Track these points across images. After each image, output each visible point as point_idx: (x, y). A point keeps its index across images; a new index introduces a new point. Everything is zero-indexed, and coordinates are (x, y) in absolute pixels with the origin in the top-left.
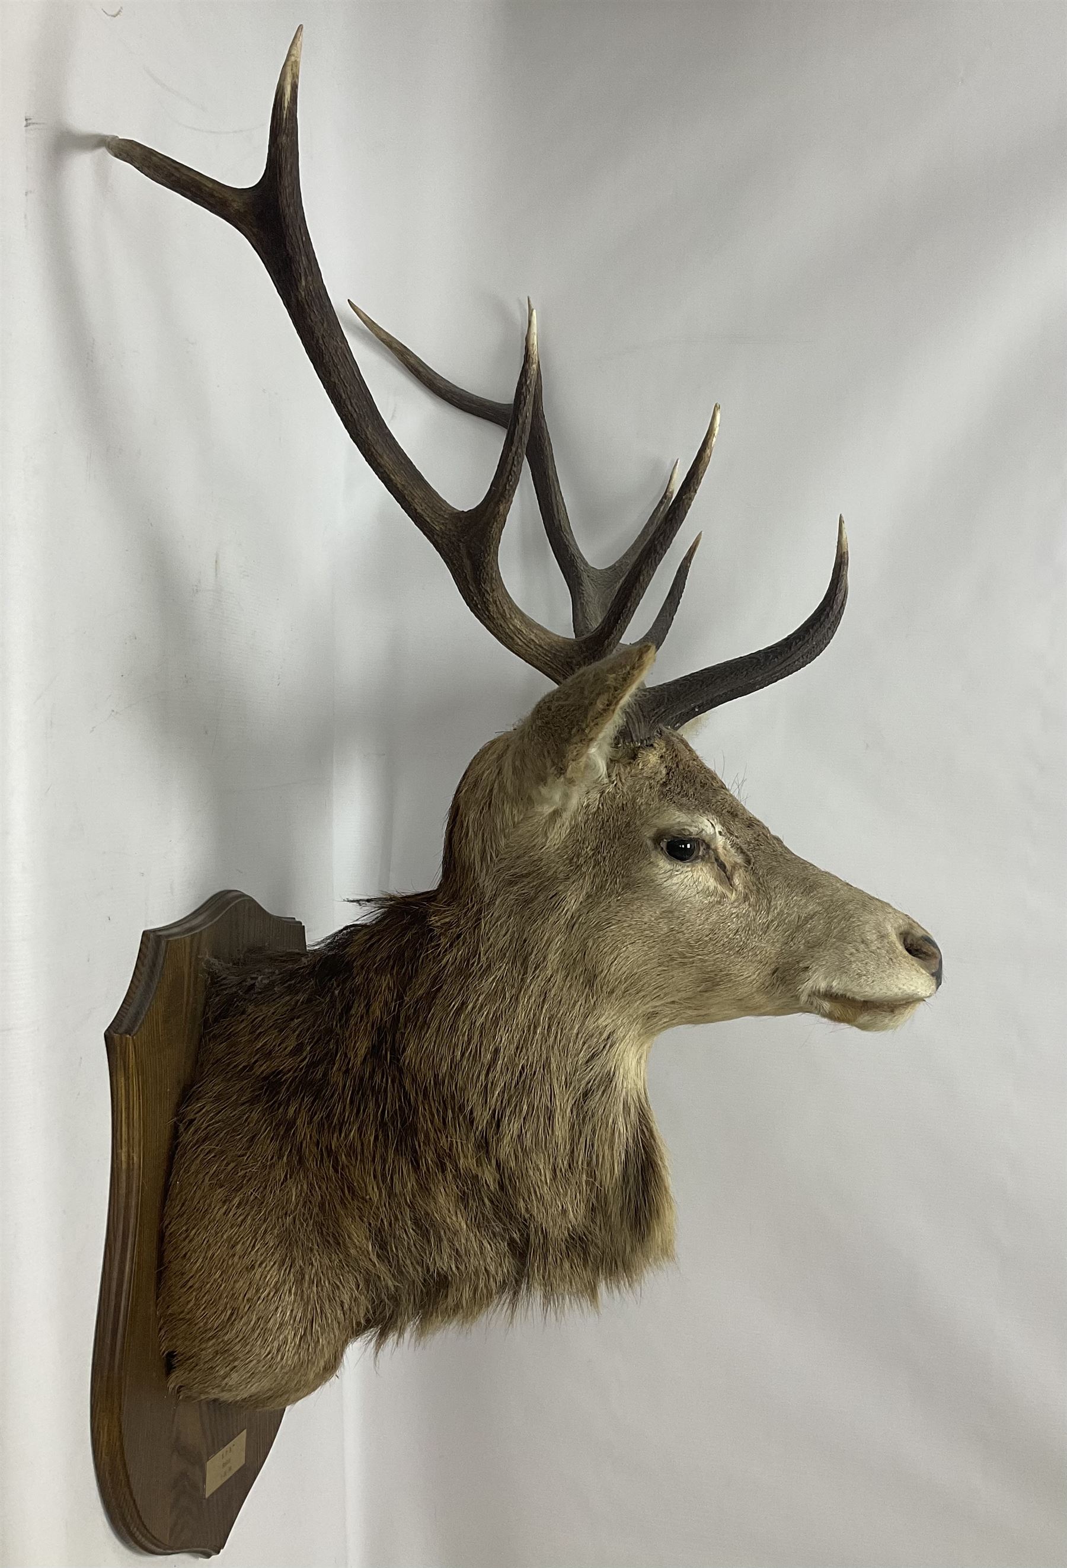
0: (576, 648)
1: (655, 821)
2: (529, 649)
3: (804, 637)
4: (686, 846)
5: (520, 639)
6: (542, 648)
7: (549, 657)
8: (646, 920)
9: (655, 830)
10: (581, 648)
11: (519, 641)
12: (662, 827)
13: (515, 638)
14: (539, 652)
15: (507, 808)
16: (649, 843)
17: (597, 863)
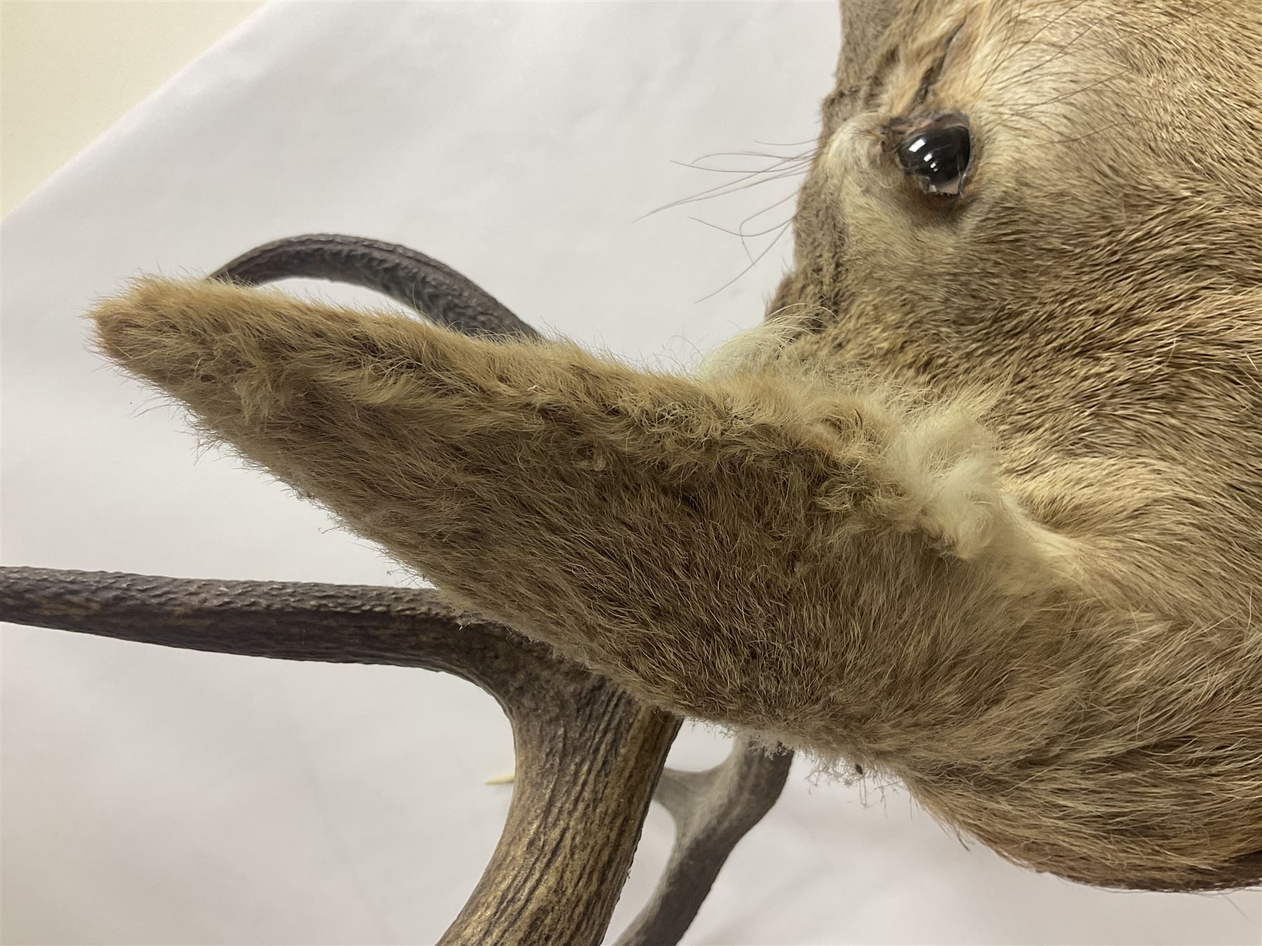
0: (527, 702)
1: (903, 251)
2: (567, 842)
3: (363, 255)
4: (923, 151)
5: (535, 888)
6: (551, 803)
7: (579, 766)
8: (1194, 84)
9: (924, 235)
10: (521, 690)
11: (542, 890)
12: (903, 220)
13: (532, 907)
14: (568, 806)
15: (1138, 674)
16: (969, 222)
17: (1127, 319)
